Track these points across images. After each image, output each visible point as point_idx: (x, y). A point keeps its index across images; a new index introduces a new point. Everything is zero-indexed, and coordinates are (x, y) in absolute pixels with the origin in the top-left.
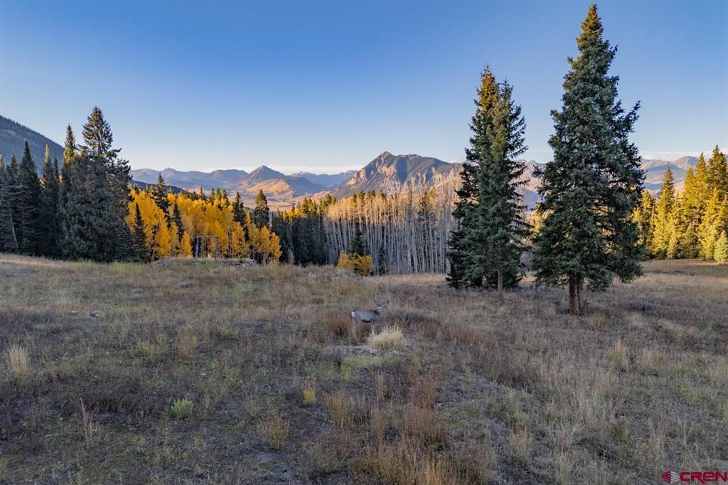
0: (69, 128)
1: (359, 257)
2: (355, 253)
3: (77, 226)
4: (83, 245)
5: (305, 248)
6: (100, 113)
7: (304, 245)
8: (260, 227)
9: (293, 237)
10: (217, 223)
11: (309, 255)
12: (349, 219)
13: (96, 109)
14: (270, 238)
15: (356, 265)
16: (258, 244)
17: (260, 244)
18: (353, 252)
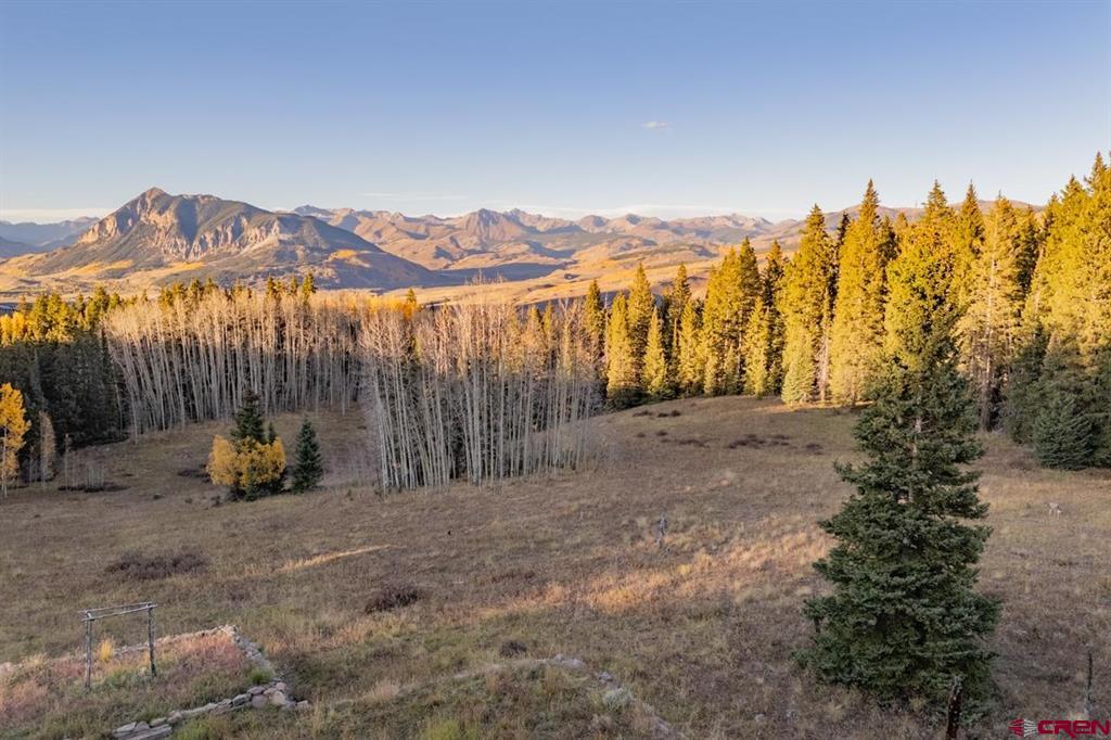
1: (259, 445)
2: (248, 438)
5: (73, 404)
7: (68, 397)
11: (81, 415)
12: (162, 339)
15: (252, 461)
18: (244, 436)
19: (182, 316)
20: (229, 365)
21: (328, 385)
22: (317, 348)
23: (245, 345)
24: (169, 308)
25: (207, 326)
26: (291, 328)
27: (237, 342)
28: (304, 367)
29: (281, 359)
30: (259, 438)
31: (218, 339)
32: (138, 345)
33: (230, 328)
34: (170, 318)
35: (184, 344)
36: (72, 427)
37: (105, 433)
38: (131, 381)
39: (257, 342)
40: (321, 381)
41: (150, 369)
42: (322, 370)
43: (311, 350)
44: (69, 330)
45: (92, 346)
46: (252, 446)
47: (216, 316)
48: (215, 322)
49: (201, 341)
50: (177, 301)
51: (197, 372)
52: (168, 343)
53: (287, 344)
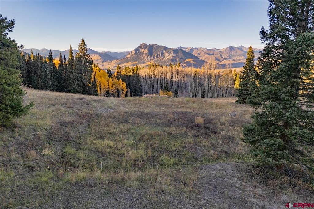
0: (71, 46)
3: (77, 82)
4: (80, 89)
5: (133, 87)
6: (84, 41)
7: (132, 86)
8: (118, 79)
9: (128, 83)
10: (103, 78)
11: (134, 90)
13: (83, 39)
14: (122, 84)
16: (118, 86)
17: (119, 86)
19: (153, 71)
20: (161, 81)
21: (182, 87)
22: (180, 79)
23: (165, 78)
24: (150, 69)
25: (157, 73)
26: (174, 75)
27: (163, 77)
28: (177, 83)
29: (172, 81)
30: (168, 91)
31: (159, 76)
32: (144, 77)
33: (162, 74)
34: (150, 71)
35: (153, 77)
36: (133, 92)
37: (138, 94)
38: (143, 84)
39: (167, 77)
40: (180, 86)
41: (146, 81)
42: (180, 84)
43: (178, 80)
44: (133, 73)
45: (137, 76)
46: (166, 92)
47: (159, 71)
48: (159, 73)
49: (156, 76)
50: (152, 68)
51: (155, 83)
52: (150, 76)
53: (173, 78)
